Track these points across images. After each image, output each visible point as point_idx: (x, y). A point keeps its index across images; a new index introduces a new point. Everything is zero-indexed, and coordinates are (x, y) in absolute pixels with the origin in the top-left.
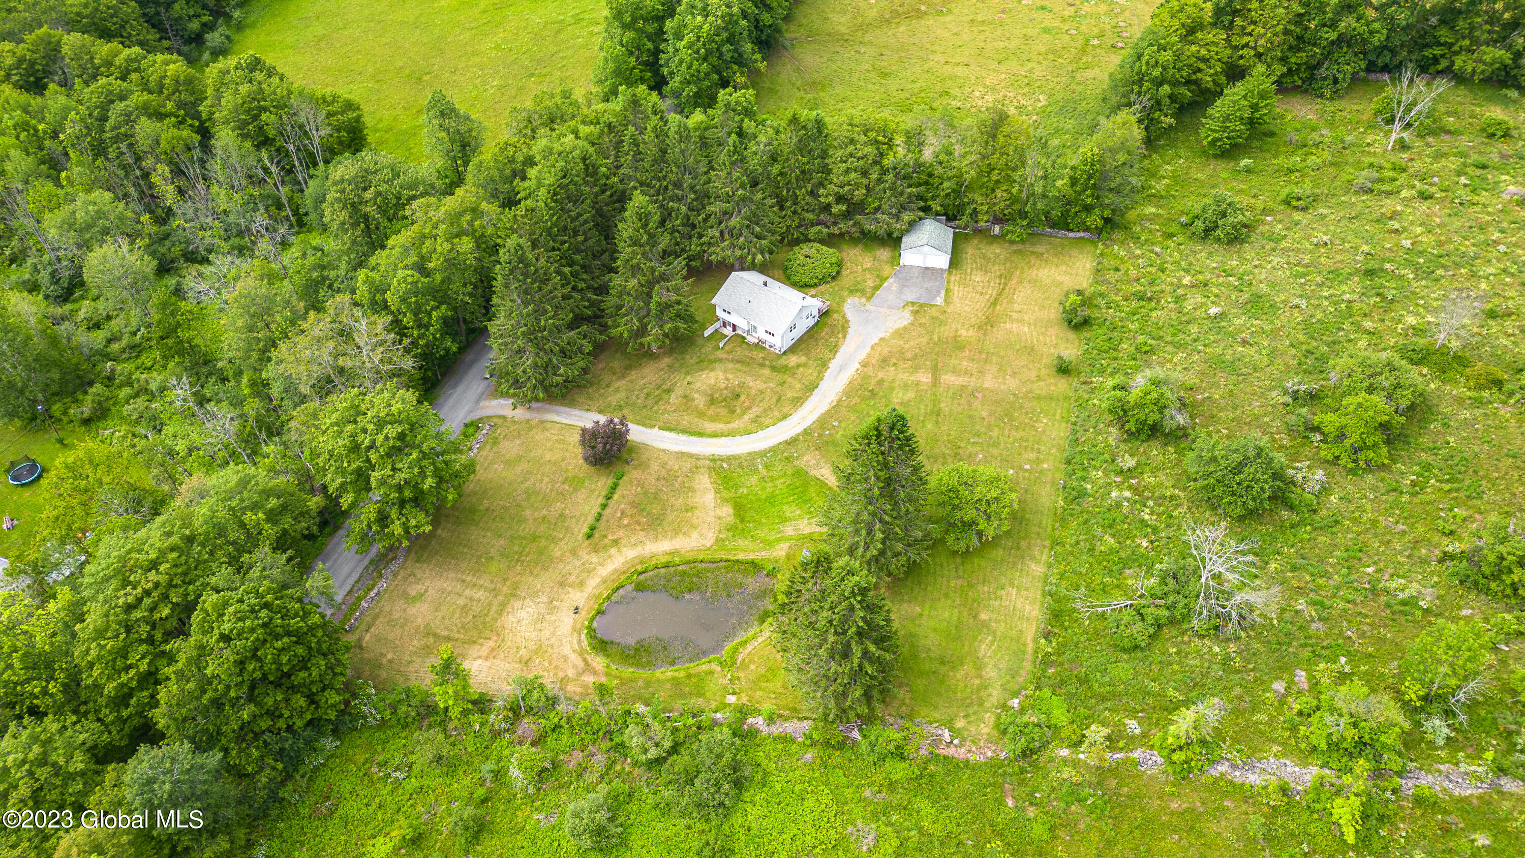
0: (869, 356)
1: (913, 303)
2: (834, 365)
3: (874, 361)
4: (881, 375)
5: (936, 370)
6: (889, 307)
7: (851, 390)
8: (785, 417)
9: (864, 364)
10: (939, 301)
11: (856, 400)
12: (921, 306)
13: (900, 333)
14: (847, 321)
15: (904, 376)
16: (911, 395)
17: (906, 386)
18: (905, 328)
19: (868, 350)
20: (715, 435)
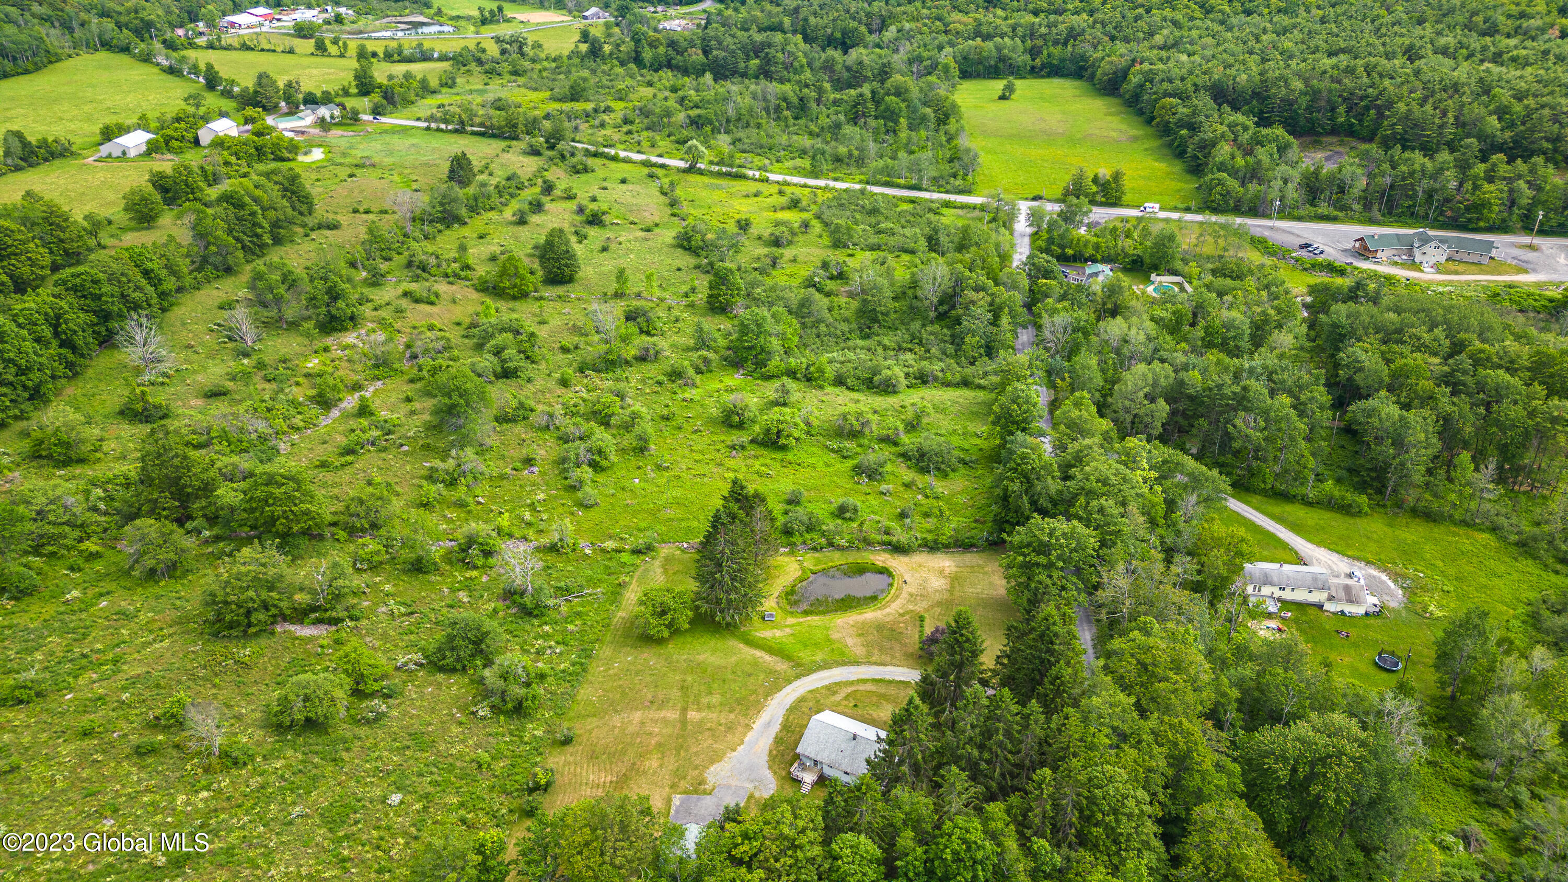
0: (745, 735)
1: (705, 792)
2: (776, 728)
3: (740, 729)
4: (732, 716)
5: (684, 722)
6: (729, 787)
7: (758, 707)
8: (811, 692)
9: (748, 727)
10: (677, 800)
11: (752, 698)
12: (696, 792)
13: (715, 757)
14: (770, 768)
15: (713, 715)
16: (705, 700)
17: (709, 707)
18: (712, 762)
19: (746, 739)
20: (864, 681)
